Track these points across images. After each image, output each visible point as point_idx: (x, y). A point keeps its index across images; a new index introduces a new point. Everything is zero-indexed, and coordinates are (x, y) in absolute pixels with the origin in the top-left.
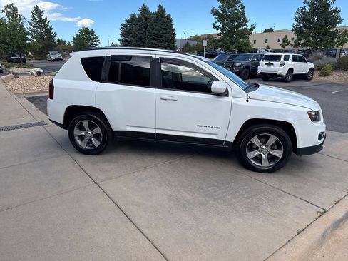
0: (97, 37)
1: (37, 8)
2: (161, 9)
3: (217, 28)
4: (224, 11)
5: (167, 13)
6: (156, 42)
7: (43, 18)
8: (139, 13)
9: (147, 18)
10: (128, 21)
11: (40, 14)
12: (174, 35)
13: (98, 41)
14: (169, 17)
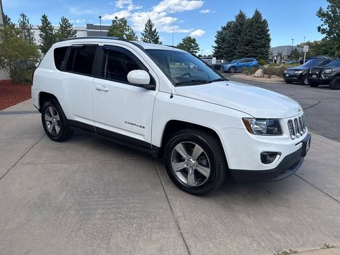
0: (197, 45)
1: (150, 21)
2: (258, 15)
3: (323, 31)
4: (334, 12)
5: (263, 18)
6: (247, 48)
7: (153, 29)
8: (234, 20)
9: (242, 25)
10: (224, 29)
11: (151, 26)
12: (269, 40)
13: (198, 49)
14: (265, 22)
